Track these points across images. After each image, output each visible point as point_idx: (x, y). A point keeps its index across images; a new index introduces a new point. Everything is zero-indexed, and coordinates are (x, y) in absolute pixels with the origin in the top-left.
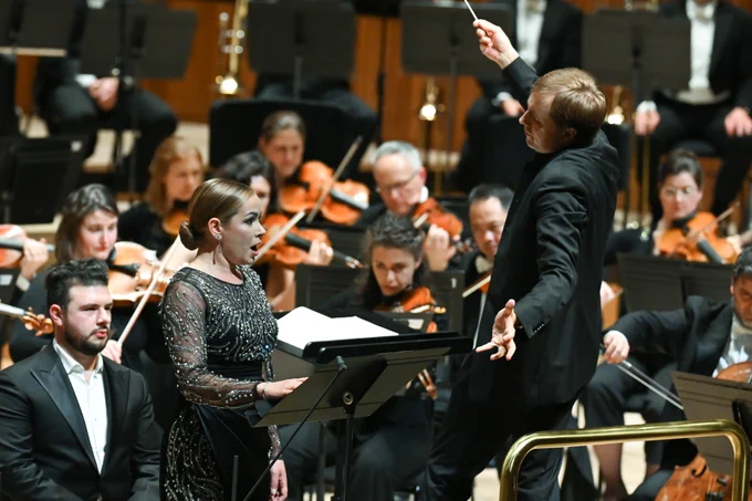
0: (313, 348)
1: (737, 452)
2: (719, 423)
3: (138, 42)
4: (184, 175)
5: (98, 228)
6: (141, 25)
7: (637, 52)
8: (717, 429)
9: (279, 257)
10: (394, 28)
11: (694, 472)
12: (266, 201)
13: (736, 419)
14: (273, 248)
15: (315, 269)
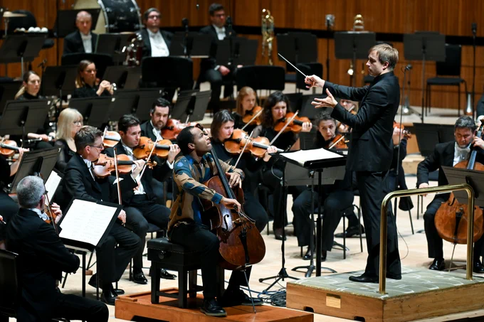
0: (307, 163)
1: (469, 196)
2: (463, 185)
3: (237, 52)
4: (249, 100)
5: (228, 128)
6: (238, 46)
7: (424, 48)
8: (462, 187)
9: (292, 129)
10: (332, 42)
11: (449, 204)
12: (285, 109)
13: (467, 183)
14: (288, 126)
15: (306, 133)
